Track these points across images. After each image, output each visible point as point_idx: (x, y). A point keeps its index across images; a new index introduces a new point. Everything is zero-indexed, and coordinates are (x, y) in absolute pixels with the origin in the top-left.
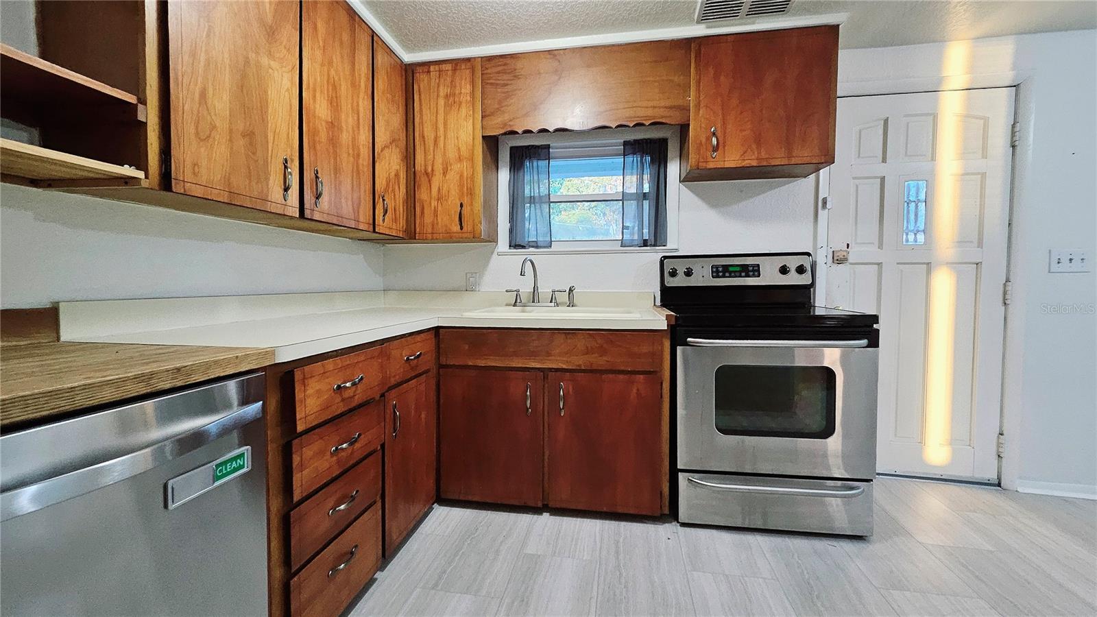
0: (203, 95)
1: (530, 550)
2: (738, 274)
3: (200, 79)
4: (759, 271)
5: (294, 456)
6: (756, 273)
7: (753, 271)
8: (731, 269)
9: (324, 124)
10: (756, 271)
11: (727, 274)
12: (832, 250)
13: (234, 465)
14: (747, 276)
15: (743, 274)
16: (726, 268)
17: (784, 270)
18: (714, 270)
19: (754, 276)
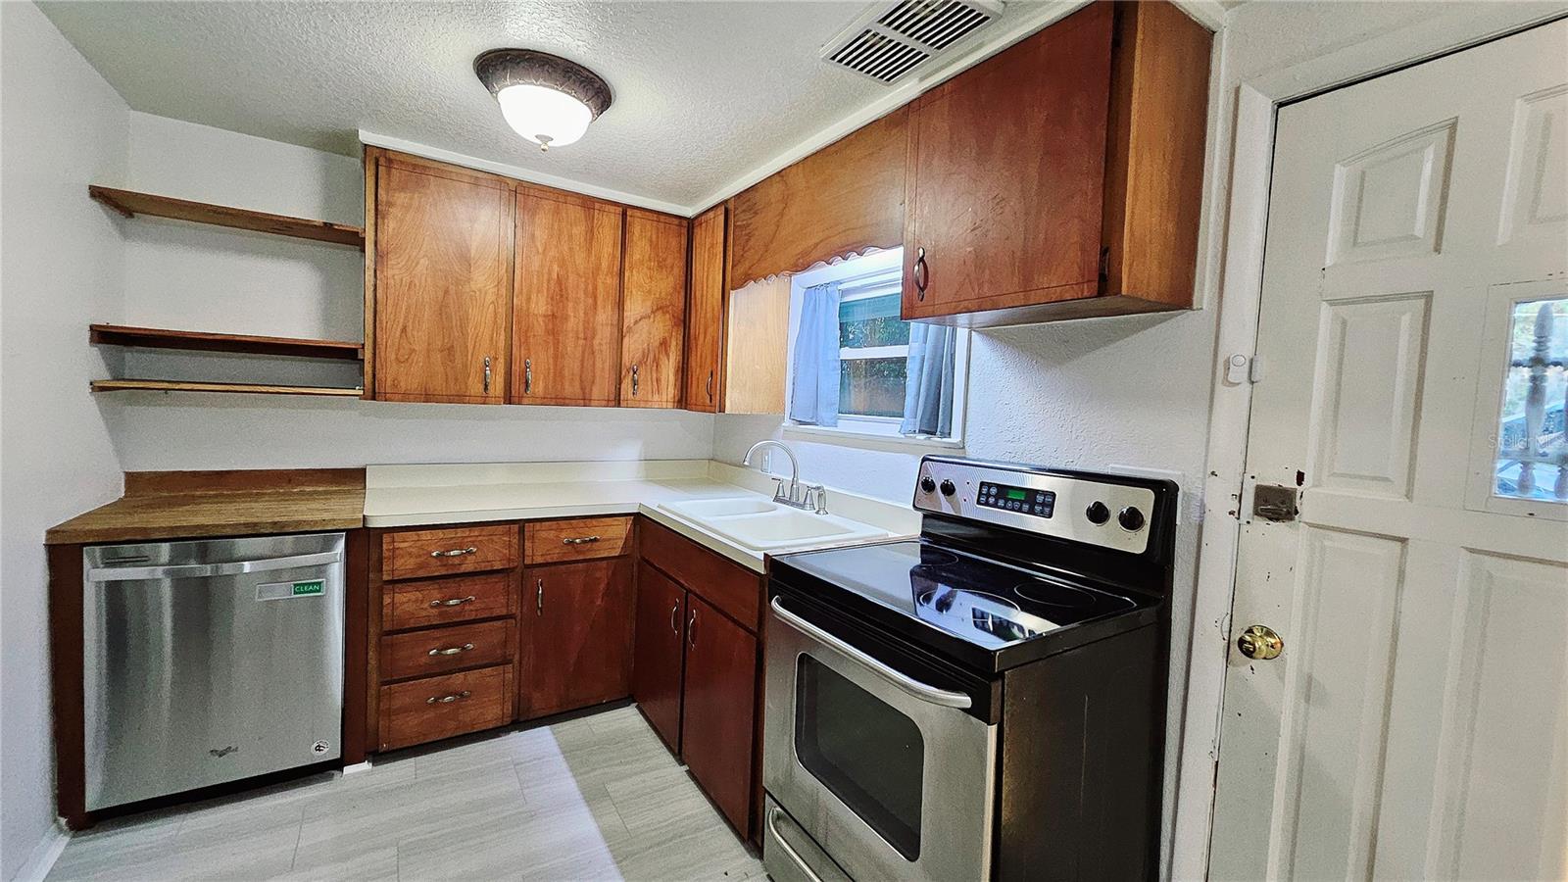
0: (404, 330)
1: (610, 788)
2: (1017, 505)
3: (402, 320)
4: (1052, 506)
5: (384, 596)
6: (1047, 510)
7: (1043, 504)
8: (1012, 495)
9: (540, 319)
10: (1047, 506)
11: (1001, 503)
12: (1254, 483)
13: (311, 588)
14: (1031, 512)
15: (1026, 507)
16: (1003, 491)
17: (1098, 514)
18: (985, 490)
19: (1042, 514)
